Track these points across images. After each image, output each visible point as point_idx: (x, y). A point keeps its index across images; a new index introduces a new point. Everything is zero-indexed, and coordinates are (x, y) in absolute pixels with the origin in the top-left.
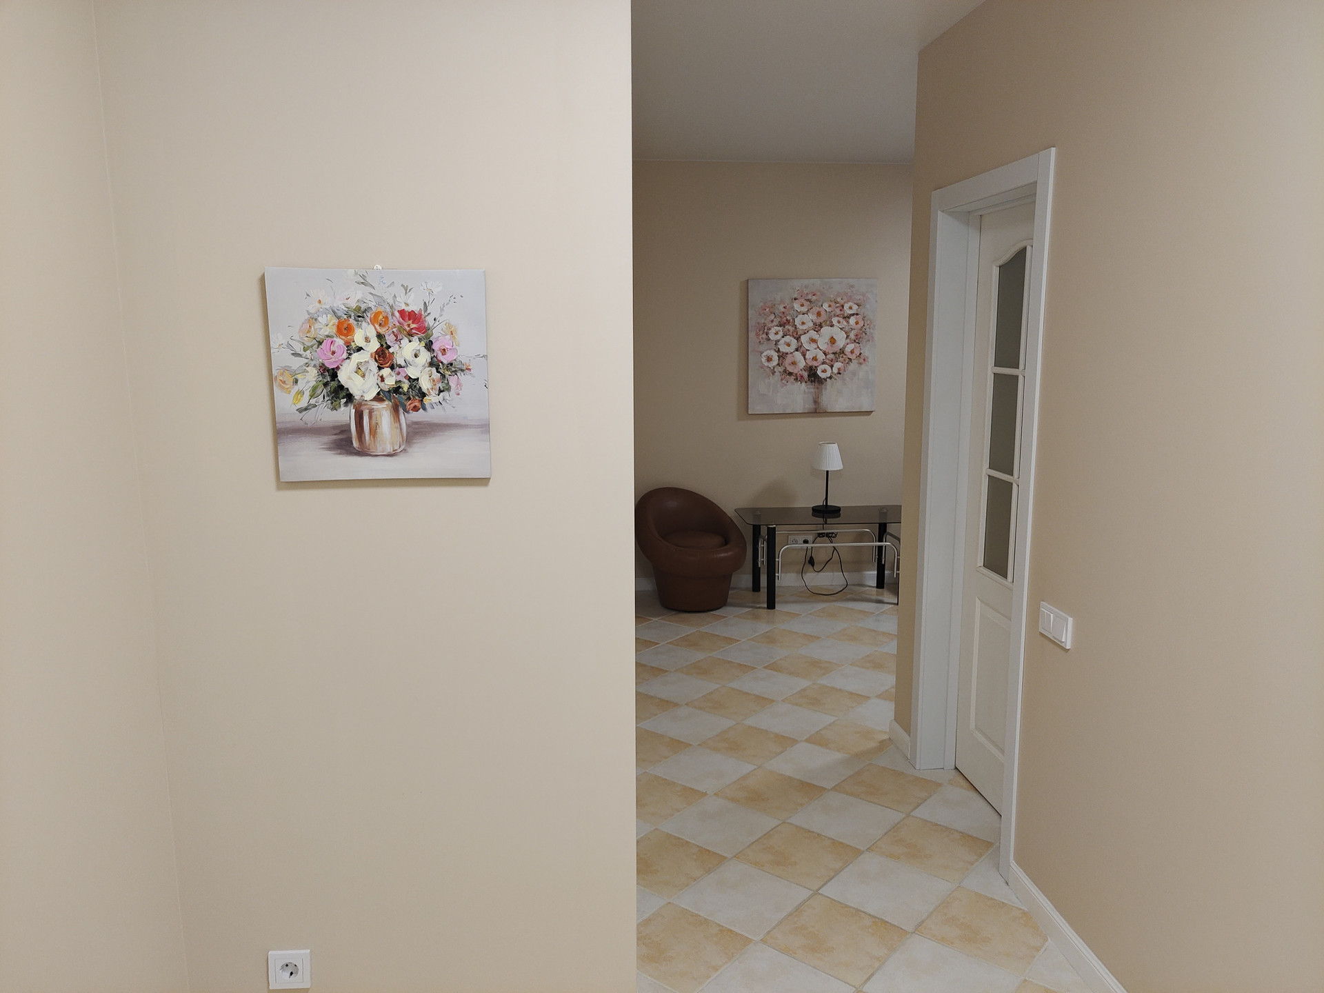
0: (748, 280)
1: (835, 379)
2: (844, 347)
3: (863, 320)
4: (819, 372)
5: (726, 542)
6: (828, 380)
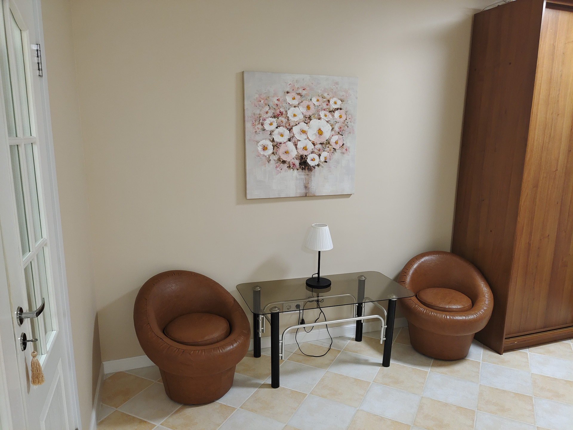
0: (243, 72)
1: (323, 167)
2: (330, 139)
3: (346, 114)
4: (309, 161)
6: (316, 167)
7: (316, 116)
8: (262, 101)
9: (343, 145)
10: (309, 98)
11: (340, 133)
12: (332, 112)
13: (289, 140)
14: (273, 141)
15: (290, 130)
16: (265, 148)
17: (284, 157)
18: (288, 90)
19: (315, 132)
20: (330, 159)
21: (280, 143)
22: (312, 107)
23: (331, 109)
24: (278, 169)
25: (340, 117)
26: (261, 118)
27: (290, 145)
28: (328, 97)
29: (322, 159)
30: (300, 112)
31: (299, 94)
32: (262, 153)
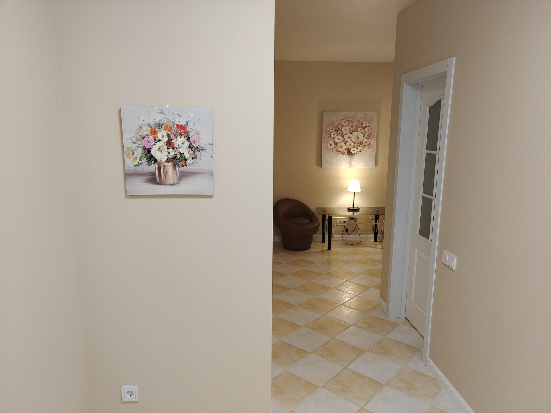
0: (322, 112)
1: (359, 154)
2: (362, 141)
3: (371, 129)
4: (352, 151)
5: (311, 222)
6: (356, 154)
7: (356, 130)
8: (330, 124)
9: (369, 144)
10: (353, 122)
11: (368, 138)
12: (364, 128)
13: (343, 141)
14: (335, 142)
15: (343, 137)
16: (331, 145)
17: (340, 149)
18: (342, 119)
19: (355, 138)
20: (362, 150)
21: (338, 143)
22: (354, 126)
24: (337, 155)
25: (368, 130)
26: (330, 132)
27: (343, 144)
28: (362, 121)
29: (359, 150)
30: (348, 128)
31: (348, 120)
32: (329, 147)
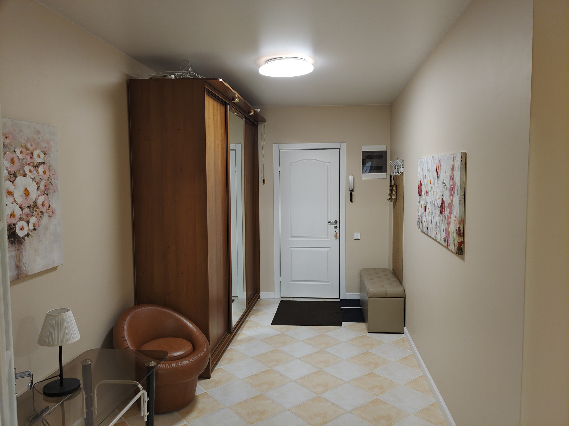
1: (32, 237)
2: (36, 200)
3: (49, 170)
4: (18, 231)
6: (26, 238)
7: (21, 172)
9: (49, 206)
10: (13, 149)
12: (36, 166)
19: (21, 193)
20: (39, 226)
22: (16, 160)
23: (35, 164)
25: (45, 173)
28: (31, 149)
29: (31, 227)
